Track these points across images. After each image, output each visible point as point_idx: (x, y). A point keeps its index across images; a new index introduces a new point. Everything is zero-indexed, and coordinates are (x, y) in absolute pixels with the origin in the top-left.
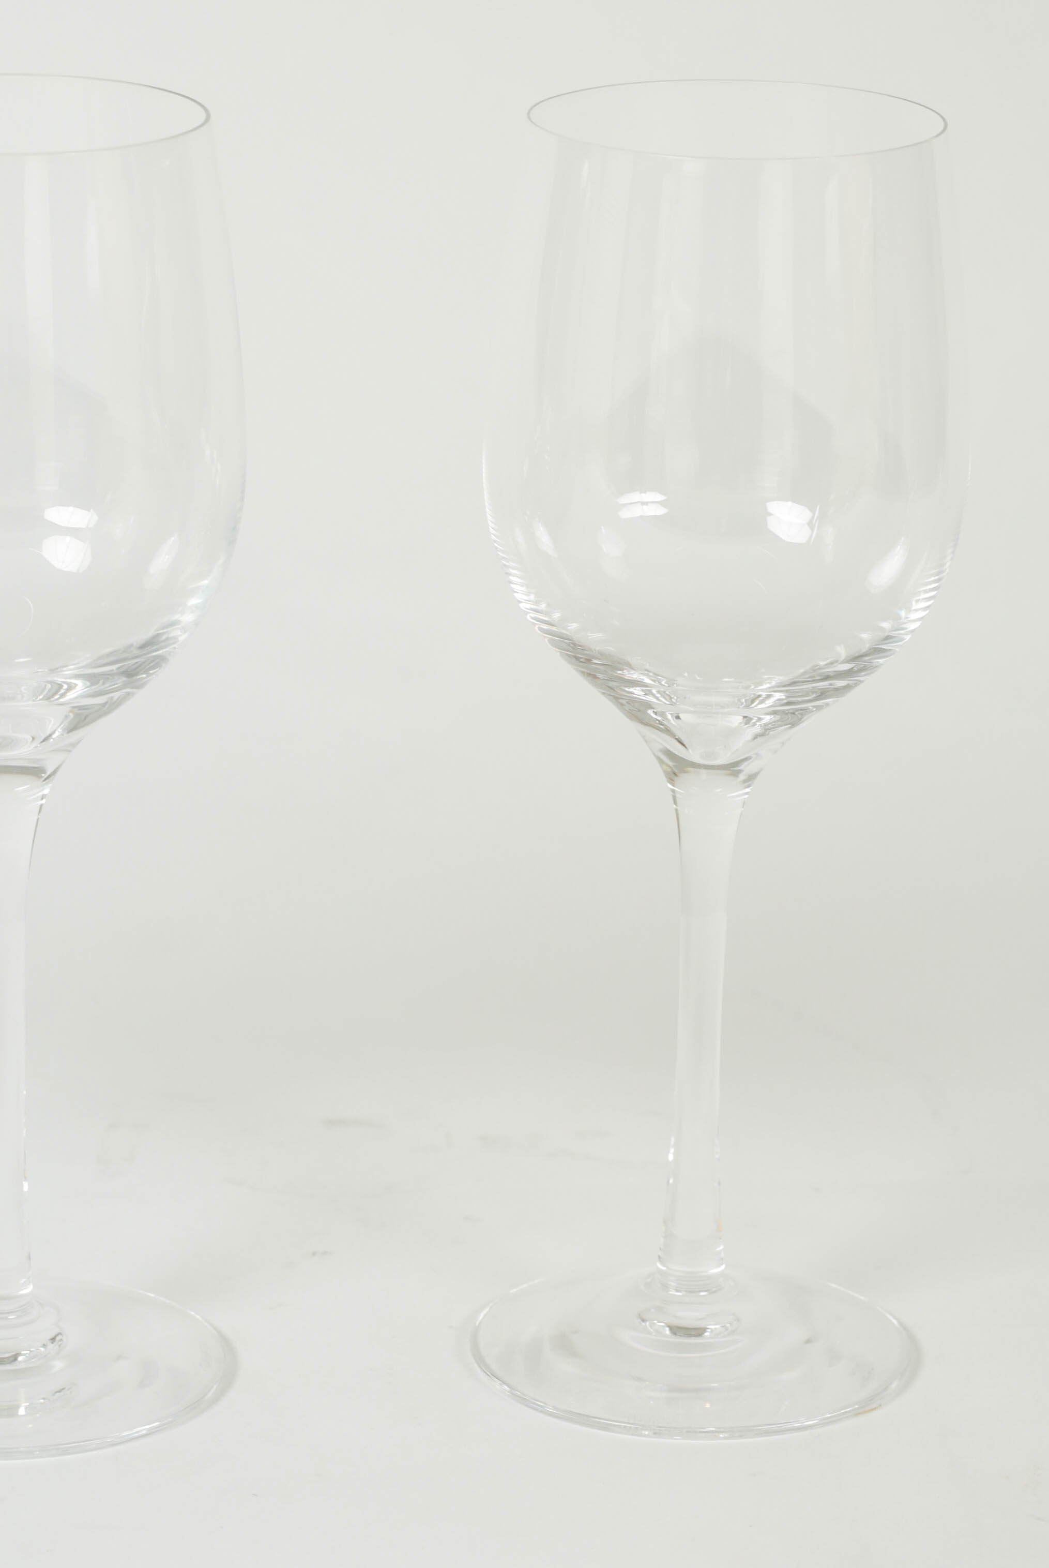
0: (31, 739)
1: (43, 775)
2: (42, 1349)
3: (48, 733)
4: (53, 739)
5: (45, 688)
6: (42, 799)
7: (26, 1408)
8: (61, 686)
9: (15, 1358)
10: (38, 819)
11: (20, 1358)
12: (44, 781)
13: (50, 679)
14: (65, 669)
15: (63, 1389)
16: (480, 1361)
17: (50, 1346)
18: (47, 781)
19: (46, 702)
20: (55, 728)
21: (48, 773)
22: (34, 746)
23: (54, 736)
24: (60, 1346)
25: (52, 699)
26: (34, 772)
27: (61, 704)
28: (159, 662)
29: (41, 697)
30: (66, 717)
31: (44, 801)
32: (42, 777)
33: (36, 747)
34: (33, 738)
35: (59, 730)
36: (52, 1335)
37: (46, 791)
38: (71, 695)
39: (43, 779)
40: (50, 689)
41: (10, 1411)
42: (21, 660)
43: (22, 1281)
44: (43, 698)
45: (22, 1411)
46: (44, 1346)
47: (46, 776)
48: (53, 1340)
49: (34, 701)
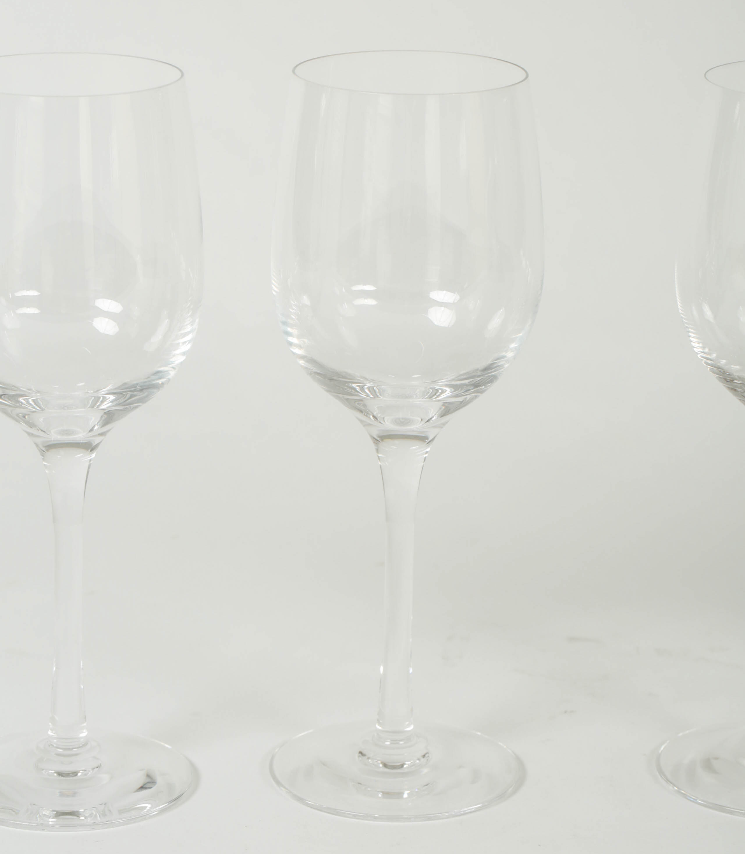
0: (421, 420)
1: (427, 441)
2: (418, 761)
3: (430, 417)
4: (433, 420)
5: (428, 392)
6: (426, 454)
7: (408, 794)
8: (437, 391)
9: (402, 766)
10: (423, 465)
11: (405, 766)
12: (427, 444)
13: (431, 386)
14: (440, 381)
15: (429, 784)
16: (661, 772)
17: (422, 760)
18: (428, 444)
19: (428, 399)
20: (433, 415)
21: (429, 440)
22: (422, 424)
23: (433, 419)
24: (427, 760)
25: (433, 398)
26: (422, 438)
27: (438, 401)
28: (492, 379)
29: (427, 397)
30: (440, 408)
31: (427, 455)
32: (426, 442)
33: (423, 425)
34: (422, 420)
35: (436, 416)
36: (423, 754)
37: (428, 450)
38: (442, 397)
39: (427, 442)
40: (432, 392)
41: (399, 795)
42: (416, 376)
43: (407, 723)
44: (428, 397)
45: (405, 796)
46: (419, 759)
47: (428, 441)
48: (424, 756)
49: (423, 399)
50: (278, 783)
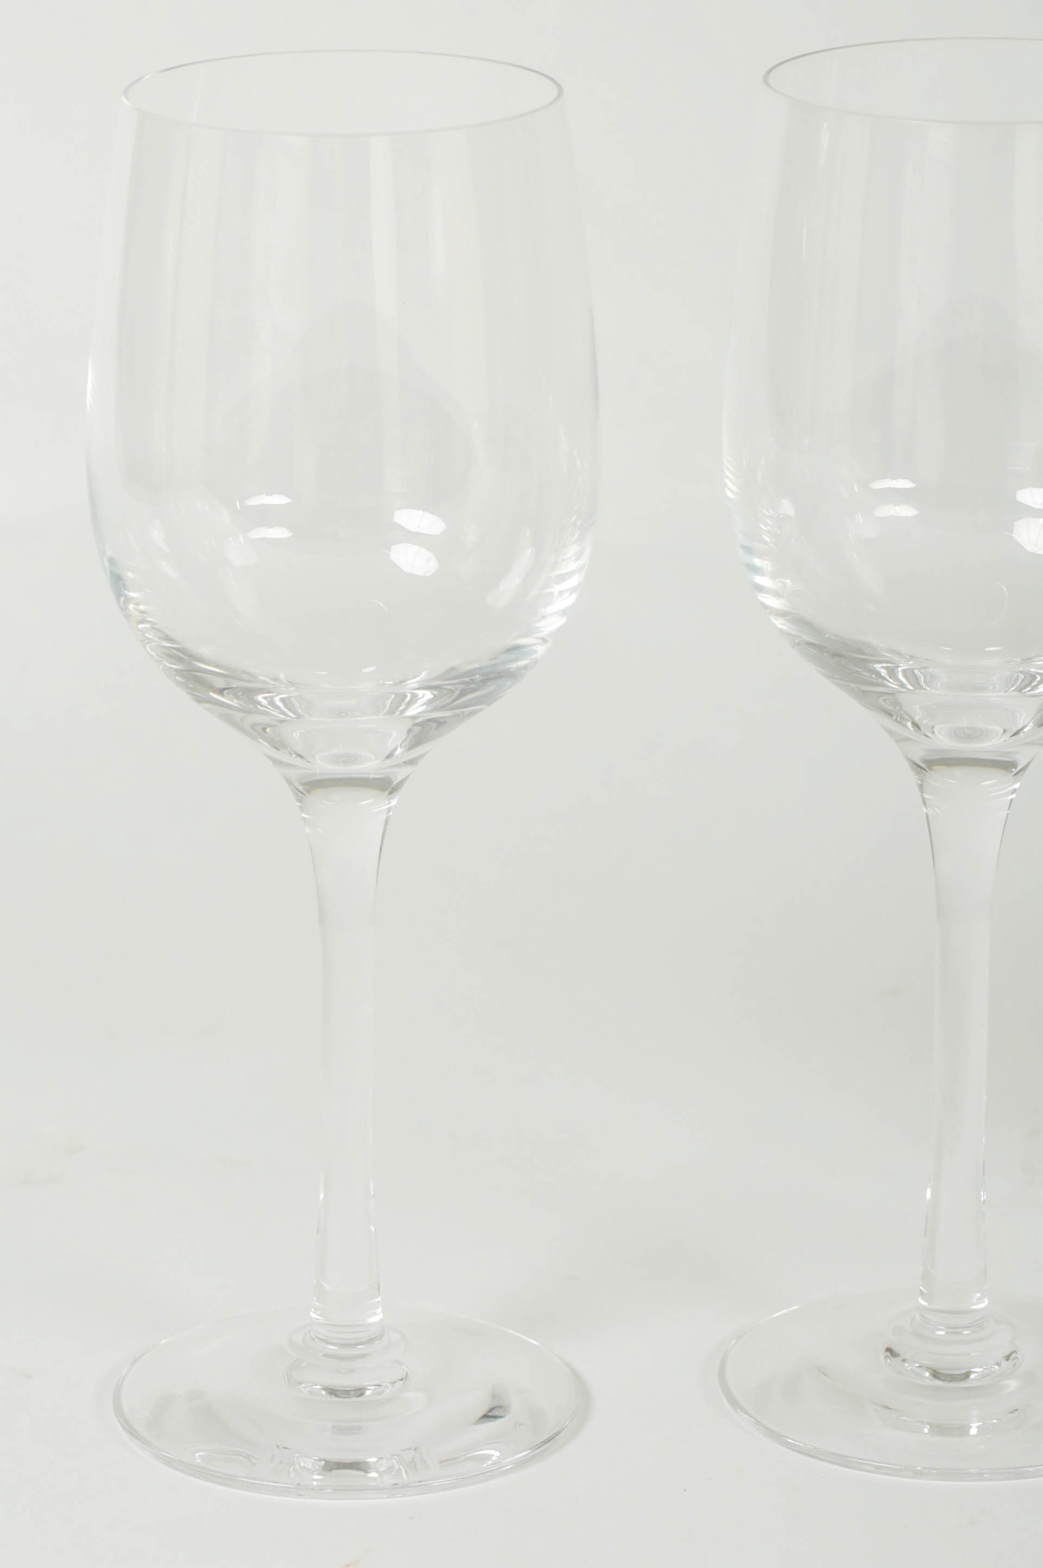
50: (734, 1403)
